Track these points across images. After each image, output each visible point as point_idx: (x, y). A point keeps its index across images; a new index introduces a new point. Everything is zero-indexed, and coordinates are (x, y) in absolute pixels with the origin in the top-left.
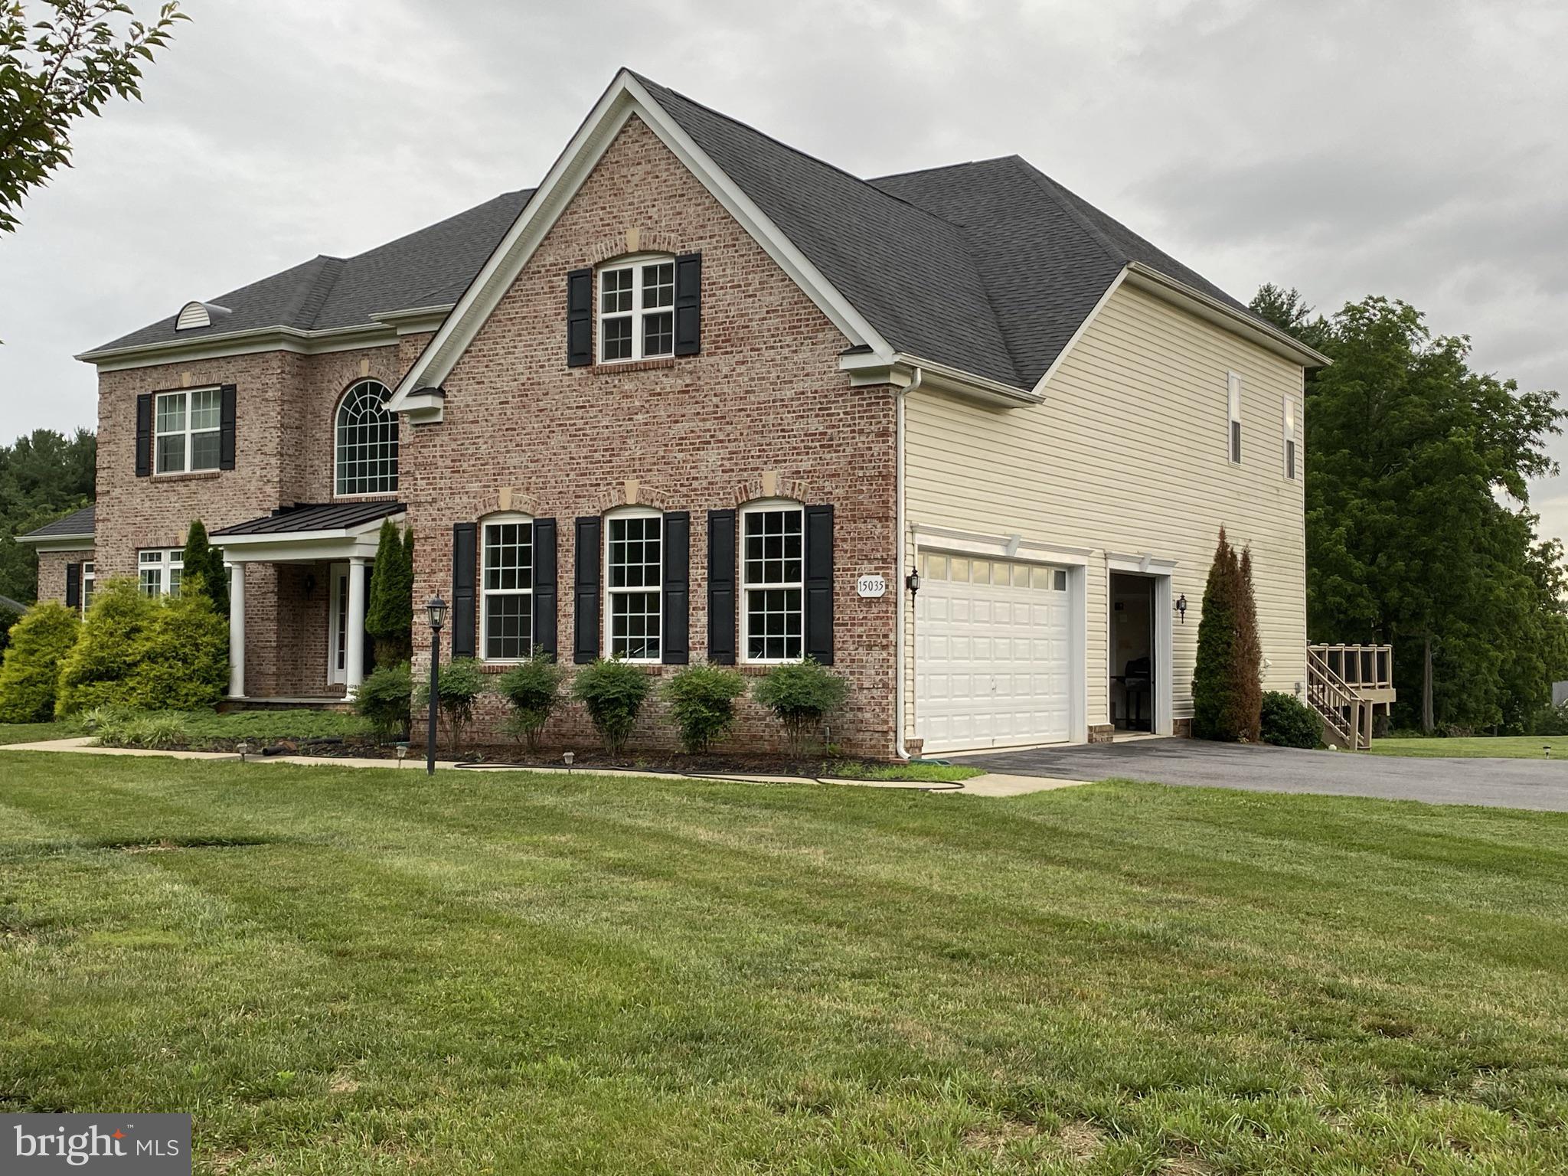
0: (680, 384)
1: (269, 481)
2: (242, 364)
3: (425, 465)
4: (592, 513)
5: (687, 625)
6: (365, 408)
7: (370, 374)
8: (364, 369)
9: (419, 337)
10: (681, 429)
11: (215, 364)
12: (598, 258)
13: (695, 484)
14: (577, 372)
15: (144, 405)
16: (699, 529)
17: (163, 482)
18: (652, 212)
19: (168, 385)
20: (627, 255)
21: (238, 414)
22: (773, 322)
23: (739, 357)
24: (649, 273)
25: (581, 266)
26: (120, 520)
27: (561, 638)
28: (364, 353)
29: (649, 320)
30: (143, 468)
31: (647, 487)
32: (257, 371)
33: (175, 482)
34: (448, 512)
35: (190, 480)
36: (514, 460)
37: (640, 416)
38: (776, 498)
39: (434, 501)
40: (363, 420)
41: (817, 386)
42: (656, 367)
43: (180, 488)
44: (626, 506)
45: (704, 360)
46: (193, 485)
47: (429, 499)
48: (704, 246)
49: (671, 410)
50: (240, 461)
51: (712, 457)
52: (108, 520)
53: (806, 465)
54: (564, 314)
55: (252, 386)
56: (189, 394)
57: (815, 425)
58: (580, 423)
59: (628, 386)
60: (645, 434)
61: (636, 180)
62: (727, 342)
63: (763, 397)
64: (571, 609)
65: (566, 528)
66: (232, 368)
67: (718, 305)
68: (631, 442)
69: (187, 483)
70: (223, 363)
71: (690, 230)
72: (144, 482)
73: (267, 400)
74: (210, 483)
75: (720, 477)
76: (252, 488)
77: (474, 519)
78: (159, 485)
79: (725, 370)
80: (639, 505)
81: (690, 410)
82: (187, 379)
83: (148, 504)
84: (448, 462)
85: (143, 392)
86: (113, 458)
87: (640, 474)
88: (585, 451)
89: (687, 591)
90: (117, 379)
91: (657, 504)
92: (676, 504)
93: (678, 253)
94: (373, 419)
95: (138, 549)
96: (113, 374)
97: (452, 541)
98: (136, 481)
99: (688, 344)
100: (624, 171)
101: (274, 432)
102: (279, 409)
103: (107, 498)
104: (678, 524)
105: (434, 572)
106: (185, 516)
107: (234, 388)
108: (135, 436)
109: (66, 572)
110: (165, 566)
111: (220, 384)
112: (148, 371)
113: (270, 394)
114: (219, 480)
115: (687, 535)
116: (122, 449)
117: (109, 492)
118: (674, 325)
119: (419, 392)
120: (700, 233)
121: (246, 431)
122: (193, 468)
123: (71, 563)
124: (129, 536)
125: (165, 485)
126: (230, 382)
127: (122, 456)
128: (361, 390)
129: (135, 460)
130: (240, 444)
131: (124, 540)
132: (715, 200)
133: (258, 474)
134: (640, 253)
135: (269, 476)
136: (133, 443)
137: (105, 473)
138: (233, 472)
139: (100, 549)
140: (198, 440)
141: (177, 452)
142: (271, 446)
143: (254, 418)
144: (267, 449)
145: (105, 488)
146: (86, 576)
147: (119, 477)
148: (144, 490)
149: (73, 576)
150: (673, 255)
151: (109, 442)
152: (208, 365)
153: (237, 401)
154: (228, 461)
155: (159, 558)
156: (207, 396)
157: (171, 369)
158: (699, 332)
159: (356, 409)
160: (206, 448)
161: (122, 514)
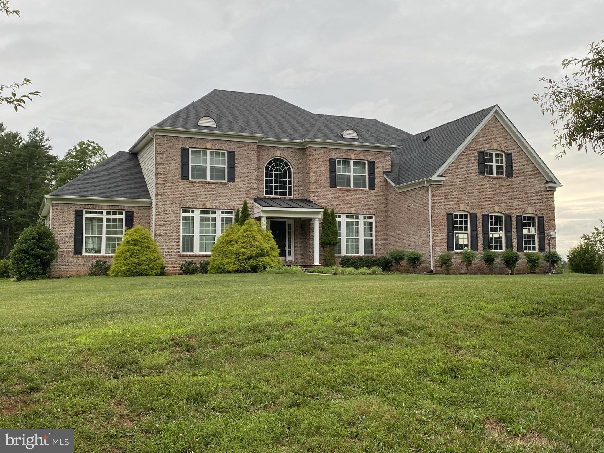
0: (508, 183)
1: (252, 188)
2: (237, 145)
3: (436, 196)
4: (486, 213)
5: (512, 242)
6: (277, 166)
7: (281, 156)
8: (279, 154)
9: (317, 148)
10: (509, 194)
11: (224, 142)
12: (486, 149)
13: (512, 208)
14: (481, 177)
15: (185, 153)
16: (514, 219)
18: (499, 140)
19: (199, 146)
20: (493, 149)
21: (236, 162)
22: (529, 173)
23: (522, 179)
24: (497, 155)
25: (481, 150)
26: (171, 196)
27: (479, 244)
28: (279, 148)
29: (497, 166)
30: (185, 176)
31: (500, 208)
32: (245, 148)
33: (203, 183)
34: (444, 209)
35: (211, 184)
36: (464, 197)
37: (498, 190)
38: (531, 213)
39: (440, 206)
40: (276, 170)
41: (539, 189)
42: (500, 178)
43: (206, 186)
44: (495, 212)
45: (513, 179)
46: (213, 186)
47: (438, 205)
48: (512, 151)
49: (506, 190)
50: (237, 179)
51: (516, 202)
52: (164, 195)
53: (537, 207)
54: (477, 161)
55: (243, 153)
56: (208, 152)
57: (539, 198)
58: (482, 190)
59: (495, 182)
60: (499, 194)
61: (494, 132)
62: (519, 175)
63: (527, 189)
64: (482, 237)
65: (480, 216)
66: (232, 145)
67: (516, 166)
68: (496, 196)
69: (210, 185)
70: (228, 143)
71: (509, 147)
72: (186, 182)
73: (251, 159)
74: (222, 186)
75: (518, 207)
76: (244, 190)
77: (452, 212)
79: (519, 182)
80: (499, 212)
81: (511, 190)
82: (209, 145)
83: (187, 190)
84: (444, 196)
85: (183, 147)
86: (166, 170)
87: (499, 204)
88: (484, 197)
89: (511, 234)
90: (168, 139)
91: (503, 212)
92: (508, 213)
93: (506, 152)
94: (280, 171)
95: (182, 208)
96: (165, 137)
97: (446, 217)
98: (180, 181)
99: (510, 174)
100: (491, 129)
101: (254, 171)
102: (256, 163)
103: (163, 186)
104: (508, 218)
105: (440, 225)
106: (209, 197)
107: (234, 152)
108: (180, 163)
109: (74, 213)
110: (197, 215)
111: (227, 150)
112: (187, 139)
113: (252, 157)
114: (227, 185)
115: (511, 220)
116: (172, 167)
117: (164, 184)
118: (504, 169)
119: (439, 176)
120: (511, 148)
121: (240, 169)
122: (211, 179)
123: (76, 209)
124: (177, 202)
125: (198, 184)
126: (231, 150)
127: (172, 170)
128: (275, 160)
129: (180, 173)
130: (237, 173)
131: (174, 203)
132: (515, 141)
133: (246, 185)
134: (496, 150)
135: (252, 186)
136: (178, 166)
137: (161, 176)
138: (234, 183)
139: (159, 206)
140: (212, 169)
141: (201, 172)
142: (253, 176)
143: (244, 165)
144: (251, 177)
145: (162, 182)
146: (86, 216)
147: (171, 178)
148: (185, 185)
149: (79, 215)
150: (504, 152)
151: (164, 164)
152: (220, 142)
153: (236, 158)
154: (232, 178)
155: (193, 212)
156: (218, 153)
157: (200, 140)
158: (512, 172)
159: (273, 167)
160: (216, 173)
161: (172, 193)
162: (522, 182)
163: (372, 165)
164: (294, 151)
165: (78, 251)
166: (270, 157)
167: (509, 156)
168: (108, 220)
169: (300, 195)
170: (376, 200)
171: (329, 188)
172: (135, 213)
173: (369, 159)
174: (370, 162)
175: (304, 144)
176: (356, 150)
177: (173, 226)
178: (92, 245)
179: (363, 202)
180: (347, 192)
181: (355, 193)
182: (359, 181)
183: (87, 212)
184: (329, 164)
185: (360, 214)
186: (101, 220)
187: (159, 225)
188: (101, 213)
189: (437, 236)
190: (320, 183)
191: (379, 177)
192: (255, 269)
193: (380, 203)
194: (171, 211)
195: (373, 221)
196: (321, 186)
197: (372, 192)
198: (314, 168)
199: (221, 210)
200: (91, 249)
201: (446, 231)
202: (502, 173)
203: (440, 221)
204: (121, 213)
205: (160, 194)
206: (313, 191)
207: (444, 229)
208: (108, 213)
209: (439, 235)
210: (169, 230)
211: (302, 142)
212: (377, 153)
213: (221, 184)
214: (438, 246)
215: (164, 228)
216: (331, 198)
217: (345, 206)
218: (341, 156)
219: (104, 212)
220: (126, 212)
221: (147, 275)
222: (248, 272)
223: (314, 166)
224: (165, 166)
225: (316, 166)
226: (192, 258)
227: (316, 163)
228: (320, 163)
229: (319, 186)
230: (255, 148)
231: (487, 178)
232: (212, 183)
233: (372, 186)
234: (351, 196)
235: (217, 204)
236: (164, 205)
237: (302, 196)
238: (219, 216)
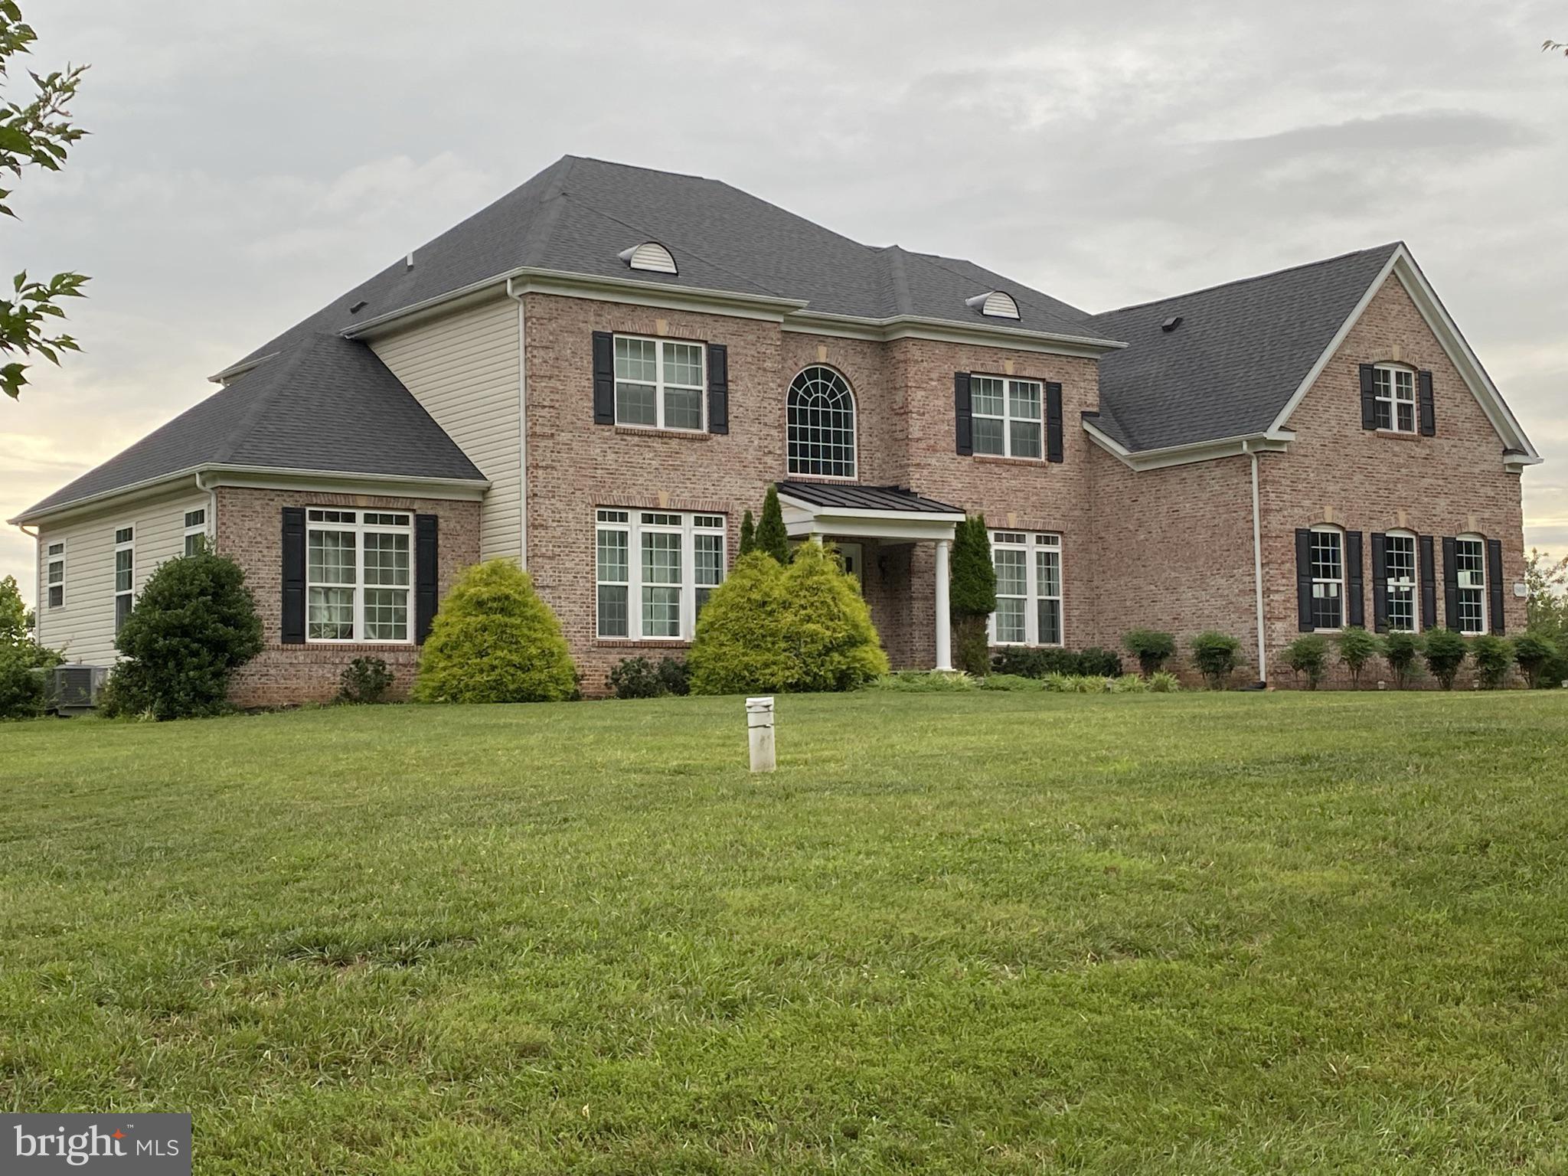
0: (1424, 453)
1: (770, 452)
2: (732, 327)
4: (1379, 530)
5: (1434, 610)
6: (817, 391)
7: (828, 361)
8: (822, 355)
10: (1426, 482)
11: (699, 318)
12: (1377, 359)
13: (1435, 519)
14: (1368, 433)
15: (602, 347)
16: (1438, 548)
17: (635, 434)
18: (1404, 337)
19: (636, 328)
20: (1391, 361)
21: (730, 378)
22: (1468, 425)
23: (1452, 442)
24: (1398, 374)
25: (1367, 362)
26: (572, 470)
27: (1366, 615)
28: (823, 340)
29: (1400, 405)
30: (603, 416)
31: (1410, 517)
32: (751, 337)
34: (1290, 519)
35: (670, 438)
36: (1331, 488)
37: (1403, 470)
38: (1473, 533)
40: (815, 403)
41: (1490, 468)
42: (1406, 439)
43: (657, 444)
44: (1397, 528)
45: (1435, 441)
46: (674, 443)
47: (1278, 508)
48: (1432, 368)
49: (1421, 469)
50: (733, 426)
51: (1442, 503)
52: (553, 468)
53: (1487, 515)
54: (1359, 391)
55: (745, 351)
56: (659, 344)
57: (1490, 492)
58: (1370, 469)
59: (1397, 449)
60: (1407, 482)
61: (1393, 313)
62: (1448, 432)
63: (1465, 470)
64: (1371, 596)
65: (1366, 539)
66: (720, 327)
67: (1442, 406)
68: (1399, 486)
69: (665, 440)
70: (709, 320)
71: (1425, 355)
72: (606, 432)
73: (765, 370)
74: (697, 445)
75: (1446, 516)
76: (750, 457)
77: (1307, 526)
78: (629, 438)
79: (1447, 449)
80: (1406, 529)
81: (1431, 471)
82: (662, 327)
83: (611, 456)
84: (1289, 482)
85: (599, 329)
86: (557, 397)
87: (1405, 507)
88: (1374, 488)
89: (1434, 588)
90: (560, 306)
91: (1416, 529)
92: (1425, 530)
93: (1419, 368)
94: (825, 404)
95: (598, 506)
96: (553, 299)
97: (1294, 541)
98: (593, 427)
99: (1428, 429)
100: (1387, 306)
101: (774, 403)
102: (778, 381)
103: (550, 443)
104: (1426, 543)
105: (1283, 563)
106: (665, 476)
107: (724, 348)
108: (591, 377)
109: (280, 517)
110: (635, 527)
111: (705, 342)
112: (606, 306)
113: (768, 364)
114: (709, 443)
115: (1432, 551)
116: (571, 388)
117: (552, 435)
118: (1415, 413)
119: (1282, 428)
120: (1429, 359)
121: (742, 397)
122: (666, 424)
123: (285, 505)
124: (586, 490)
125: (636, 439)
126: (718, 342)
127: (571, 396)
128: (812, 373)
129: (591, 404)
130: (733, 410)
131: (578, 493)
132: (1437, 340)
133: (756, 443)
134: (1399, 362)
135: (771, 448)
136: (586, 384)
137: (545, 412)
138: (725, 438)
139: (541, 500)
140: (669, 394)
141: (641, 403)
142: (772, 416)
143: (749, 385)
144: (766, 420)
145: (548, 431)
146: (311, 526)
147: (569, 420)
148: (605, 440)
149: (293, 522)
150: (1414, 368)
151: (550, 378)
152: (689, 318)
153: (729, 364)
154: (720, 425)
155: (624, 518)
156: (682, 350)
157: (639, 312)
158: (1434, 423)
159: (807, 392)
160: (682, 406)
161: (574, 463)
162: (1454, 450)
163: (1055, 394)
164: (859, 349)
165: (293, 632)
166: (802, 363)
167: (1426, 378)
168: (369, 538)
169: (876, 473)
170: (1064, 490)
171: (955, 455)
172: (440, 520)
173: (1047, 376)
174: (1049, 386)
175: (886, 329)
176: (1018, 351)
177: (577, 559)
178: (326, 613)
179: (1035, 498)
180: (996, 470)
181: (1015, 470)
182: (1025, 439)
183: (316, 516)
184: (953, 389)
185: (1028, 530)
186: (350, 539)
187: (543, 556)
188: (350, 518)
189: (1277, 591)
190: (932, 442)
191: (1072, 427)
192: (843, 682)
193: (1074, 501)
194: (571, 516)
195: (1056, 549)
196: (935, 451)
197: (1055, 468)
198: (919, 397)
199: (693, 515)
200: (326, 625)
201: (1295, 578)
202: (1409, 428)
203: (1283, 550)
204: (403, 521)
205: (544, 464)
206: (918, 464)
207: (1290, 571)
208: (369, 519)
209: (1282, 588)
210: (567, 571)
211: (885, 323)
212: (1065, 360)
213: (694, 439)
214: (1279, 619)
215: (554, 563)
216: (960, 485)
217: (992, 507)
218: (982, 364)
219: (360, 515)
220: (418, 518)
221: (545, 698)
222: (827, 688)
223: (920, 394)
224: (553, 383)
225: (923, 393)
226: (626, 650)
227: (924, 385)
228: (934, 383)
229: (932, 449)
230: (775, 335)
231: (1380, 436)
232: (672, 436)
233: (1055, 454)
234: (1009, 481)
235: (684, 498)
236: (553, 497)
237: (881, 478)
238: (688, 530)
